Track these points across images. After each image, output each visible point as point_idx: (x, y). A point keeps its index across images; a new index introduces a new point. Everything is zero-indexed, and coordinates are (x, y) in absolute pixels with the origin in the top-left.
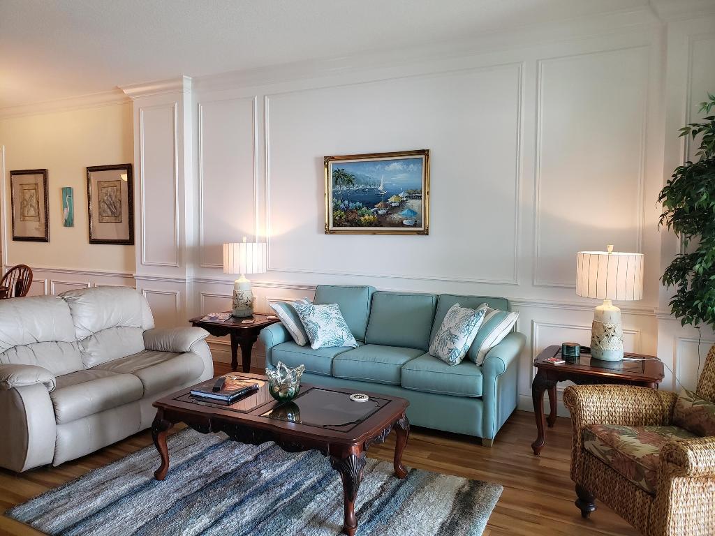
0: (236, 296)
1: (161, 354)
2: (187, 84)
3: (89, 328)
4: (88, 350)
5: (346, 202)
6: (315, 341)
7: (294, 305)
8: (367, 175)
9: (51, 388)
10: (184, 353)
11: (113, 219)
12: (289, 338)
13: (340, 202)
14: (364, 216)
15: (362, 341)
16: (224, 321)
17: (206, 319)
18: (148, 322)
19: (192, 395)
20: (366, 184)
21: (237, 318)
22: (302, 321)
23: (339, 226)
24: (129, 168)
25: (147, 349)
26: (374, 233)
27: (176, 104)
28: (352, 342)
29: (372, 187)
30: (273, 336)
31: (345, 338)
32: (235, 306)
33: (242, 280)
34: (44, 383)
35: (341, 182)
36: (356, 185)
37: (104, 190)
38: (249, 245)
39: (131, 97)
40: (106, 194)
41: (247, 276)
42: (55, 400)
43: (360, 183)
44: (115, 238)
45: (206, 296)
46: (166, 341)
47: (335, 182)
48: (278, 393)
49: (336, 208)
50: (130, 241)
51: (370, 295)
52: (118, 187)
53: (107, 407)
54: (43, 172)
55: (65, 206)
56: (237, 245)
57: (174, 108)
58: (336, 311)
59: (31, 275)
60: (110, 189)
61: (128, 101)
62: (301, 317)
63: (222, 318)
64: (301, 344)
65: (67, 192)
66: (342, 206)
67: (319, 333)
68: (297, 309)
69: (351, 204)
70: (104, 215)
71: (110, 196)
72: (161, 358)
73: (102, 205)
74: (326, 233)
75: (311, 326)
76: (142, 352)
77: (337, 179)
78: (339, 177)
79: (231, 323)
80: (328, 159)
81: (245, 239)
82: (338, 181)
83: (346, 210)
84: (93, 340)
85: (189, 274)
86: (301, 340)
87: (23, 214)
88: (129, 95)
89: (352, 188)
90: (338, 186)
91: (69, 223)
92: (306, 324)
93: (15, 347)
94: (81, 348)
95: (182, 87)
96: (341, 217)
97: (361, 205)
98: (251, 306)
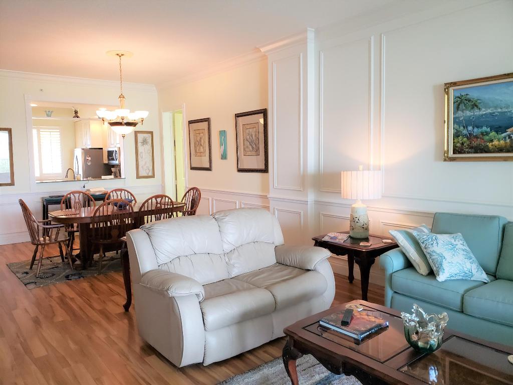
0: (353, 220)
1: (289, 270)
2: (311, 35)
3: (233, 243)
4: (232, 262)
5: (470, 128)
6: (441, 273)
7: (415, 233)
8: (497, 97)
9: (201, 299)
10: (309, 270)
11: (254, 153)
12: (409, 265)
13: (462, 128)
14: (492, 141)
15: (494, 275)
16: (342, 241)
17: (326, 239)
18: (279, 239)
19: (320, 326)
20: (496, 107)
21: (355, 240)
22: (425, 251)
23: (460, 153)
24: (264, 112)
25: (279, 263)
26: (506, 159)
27: (301, 54)
28: (483, 277)
29: (504, 110)
30: (393, 261)
31: (474, 271)
32: (352, 228)
33: (358, 205)
34: (196, 294)
35: (464, 108)
36: (483, 109)
37: (247, 131)
38: (366, 172)
39: (266, 54)
40: (249, 134)
41: (363, 201)
42: (204, 311)
43: (487, 106)
44: (255, 167)
45: (325, 215)
46: (295, 258)
47: (457, 108)
48: (417, 342)
49: (456, 135)
50: (265, 170)
51: (501, 226)
52: (257, 128)
53: (245, 318)
54: (207, 120)
55: (221, 144)
56: (354, 173)
57: (299, 58)
58: (461, 242)
59: (200, 194)
60: (251, 130)
61: (264, 57)
62: (423, 246)
63: (341, 239)
64: (424, 274)
65: (223, 133)
66: (465, 132)
67: (445, 265)
68: (417, 237)
69: (476, 130)
70: (247, 149)
71: (252, 136)
72: (290, 273)
73: (246, 142)
74: (445, 160)
75: (435, 256)
76: (274, 266)
77: (459, 105)
78: (461, 103)
79: (348, 244)
80: (448, 85)
81: (361, 167)
82: (460, 106)
83: (470, 136)
84: (236, 253)
85: (311, 197)
86: (423, 270)
87: (196, 151)
88: (264, 52)
89: (477, 113)
90: (459, 112)
91: (224, 157)
92: (428, 253)
93: (179, 257)
94: (227, 260)
95: (306, 38)
96: (463, 144)
97: (489, 130)
98: (367, 229)
